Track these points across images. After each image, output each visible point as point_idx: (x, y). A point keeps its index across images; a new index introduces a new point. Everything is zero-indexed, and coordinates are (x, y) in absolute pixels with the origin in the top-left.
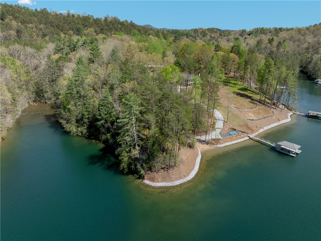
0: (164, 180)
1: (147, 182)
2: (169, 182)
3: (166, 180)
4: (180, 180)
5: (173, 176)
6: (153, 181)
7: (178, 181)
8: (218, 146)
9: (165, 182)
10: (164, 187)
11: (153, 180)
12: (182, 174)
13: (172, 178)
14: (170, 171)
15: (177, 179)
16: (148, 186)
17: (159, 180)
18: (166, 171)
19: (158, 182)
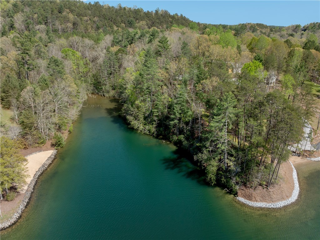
0: (263, 199)
1: (241, 199)
2: (270, 202)
3: (265, 199)
4: (283, 202)
5: (274, 196)
6: (250, 200)
7: (281, 202)
8: (313, 159)
9: (265, 201)
10: (264, 208)
11: (249, 197)
12: (284, 194)
13: (273, 198)
14: (271, 188)
15: (279, 200)
16: (244, 205)
17: (258, 198)
18: (265, 189)
19: (257, 201)
